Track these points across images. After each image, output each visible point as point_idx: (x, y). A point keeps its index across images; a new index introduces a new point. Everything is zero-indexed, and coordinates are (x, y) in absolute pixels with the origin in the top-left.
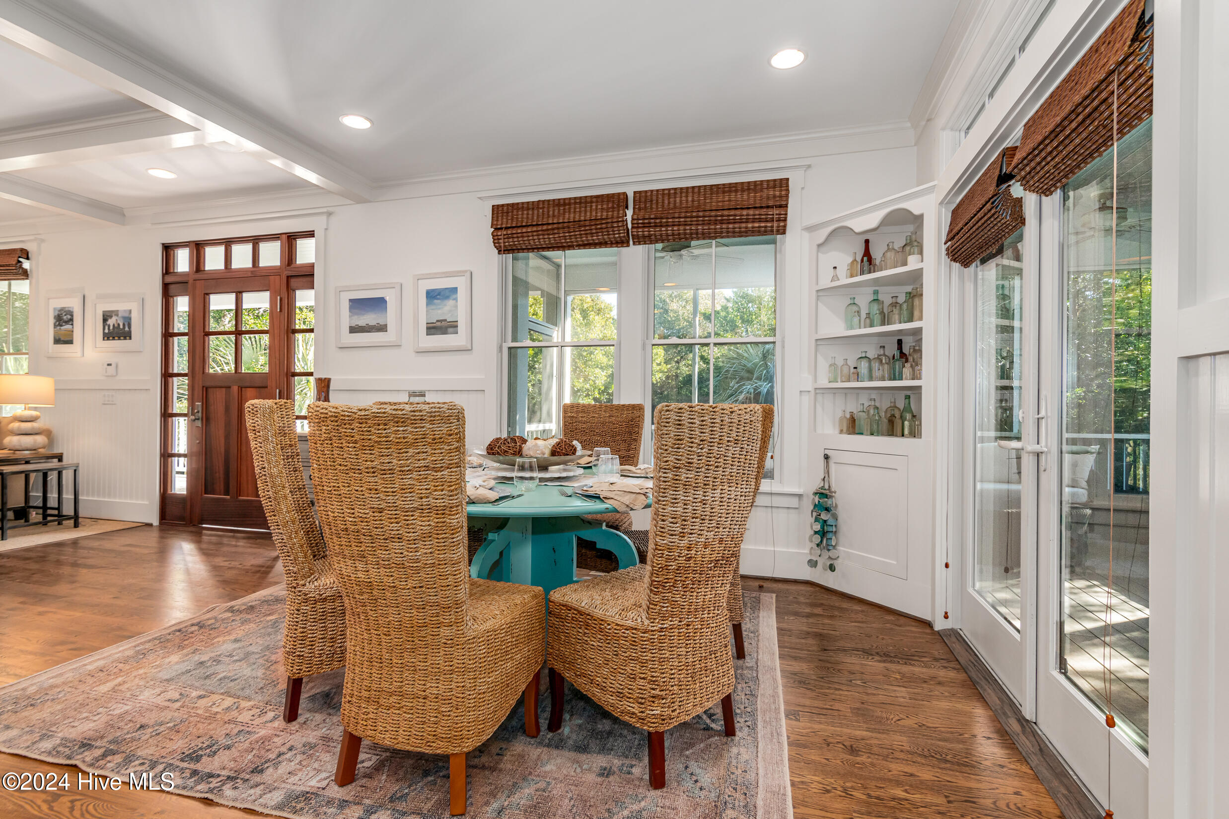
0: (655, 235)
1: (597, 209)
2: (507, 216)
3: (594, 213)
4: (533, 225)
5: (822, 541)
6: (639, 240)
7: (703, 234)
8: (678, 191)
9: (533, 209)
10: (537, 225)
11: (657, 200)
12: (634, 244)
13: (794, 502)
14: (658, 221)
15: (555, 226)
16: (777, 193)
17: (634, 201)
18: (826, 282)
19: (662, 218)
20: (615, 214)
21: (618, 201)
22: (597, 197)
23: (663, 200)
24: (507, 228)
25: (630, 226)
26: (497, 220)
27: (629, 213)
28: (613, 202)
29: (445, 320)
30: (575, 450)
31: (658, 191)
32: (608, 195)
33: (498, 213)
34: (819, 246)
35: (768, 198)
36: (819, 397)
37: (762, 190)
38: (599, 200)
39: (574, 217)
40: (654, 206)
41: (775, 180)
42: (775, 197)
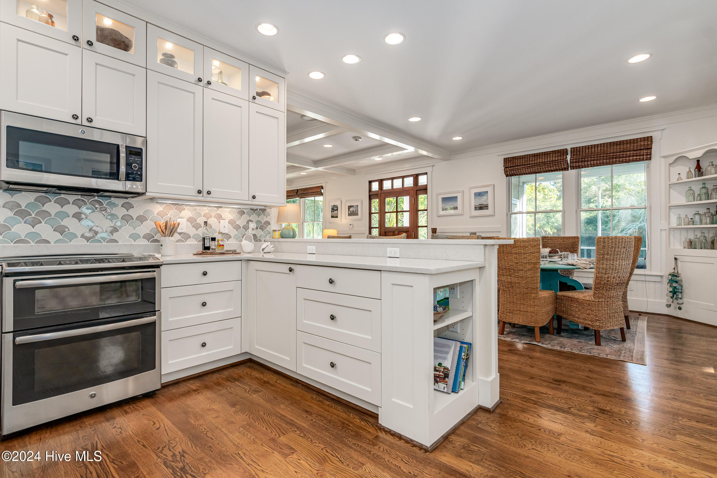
0: (582, 165)
1: (553, 156)
2: (511, 162)
3: (551, 158)
4: (523, 165)
5: (673, 296)
6: (573, 168)
7: (606, 163)
8: (593, 146)
9: (522, 158)
10: (525, 165)
11: (582, 151)
12: (571, 169)
13: (659, 279)
14: (583, 160)
15: (533, 165)
16: (646, 143)
17: (571, 152)
18: (674, 180)
19: (585, 158)
20: (562, 158)
21: (564, 152)
22: (553, 151)
23: (586, 150)
24: (511, 167)
25: (569, 162)
26: (506, 164)
27: (569, 157)
28: (561, 153)
29: (483, 204)
30: (558, 252)
31: (583, 147)
32: (558, 150)
33: (506, 161)
34: (670, 164)
35: (641, 146)
36: (672, 232)
37: (637, 142)
38: (554, 152)
39: (542, 161)
40: (581, 153)
41: (644, 138)
42: (644, 145)
